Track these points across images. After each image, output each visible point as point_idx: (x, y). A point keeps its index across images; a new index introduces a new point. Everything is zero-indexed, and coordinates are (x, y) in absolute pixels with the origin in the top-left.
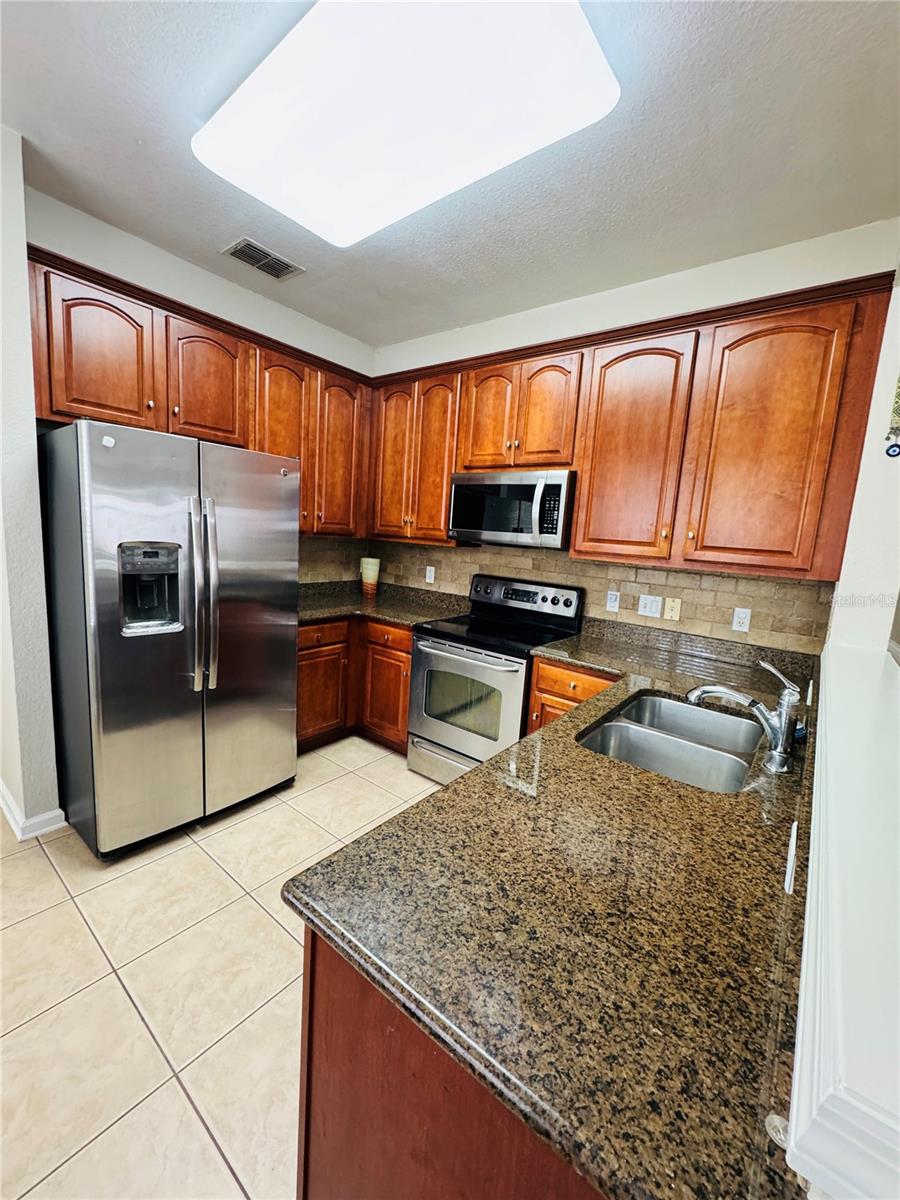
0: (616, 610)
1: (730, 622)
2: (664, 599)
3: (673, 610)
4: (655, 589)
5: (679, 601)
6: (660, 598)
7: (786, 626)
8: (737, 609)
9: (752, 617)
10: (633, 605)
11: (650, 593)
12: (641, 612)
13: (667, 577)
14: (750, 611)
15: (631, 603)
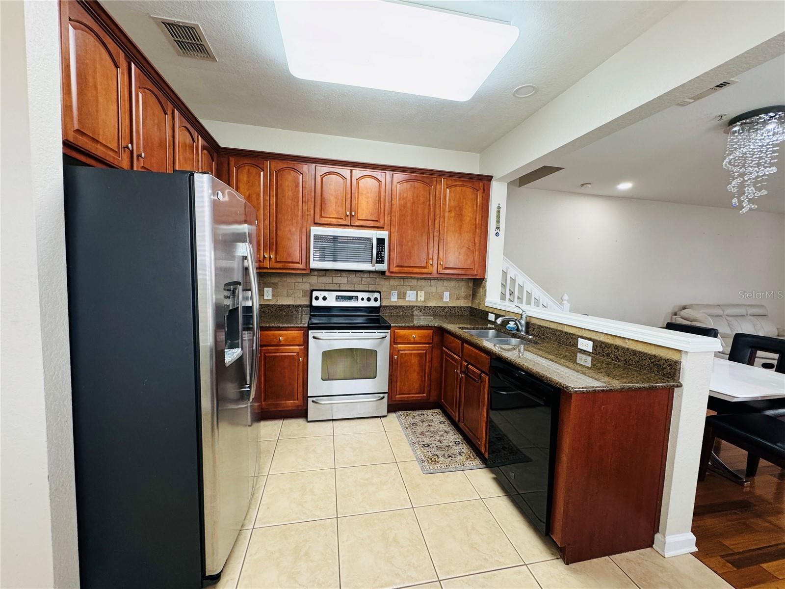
0: (396, 300)
1: (442, 298)
2: (417, 292)
3: (421, 296)
4: (412, 288)
5: (423, 292)
6: (415, 292)
7: (460, 297)
8: (445, 293)
9: (450, 295)
10: (404, 296)
11: (411, 290)
12: (407, 299)
13: (417, 282)
14: (449, 293)
15: (402, 296)
